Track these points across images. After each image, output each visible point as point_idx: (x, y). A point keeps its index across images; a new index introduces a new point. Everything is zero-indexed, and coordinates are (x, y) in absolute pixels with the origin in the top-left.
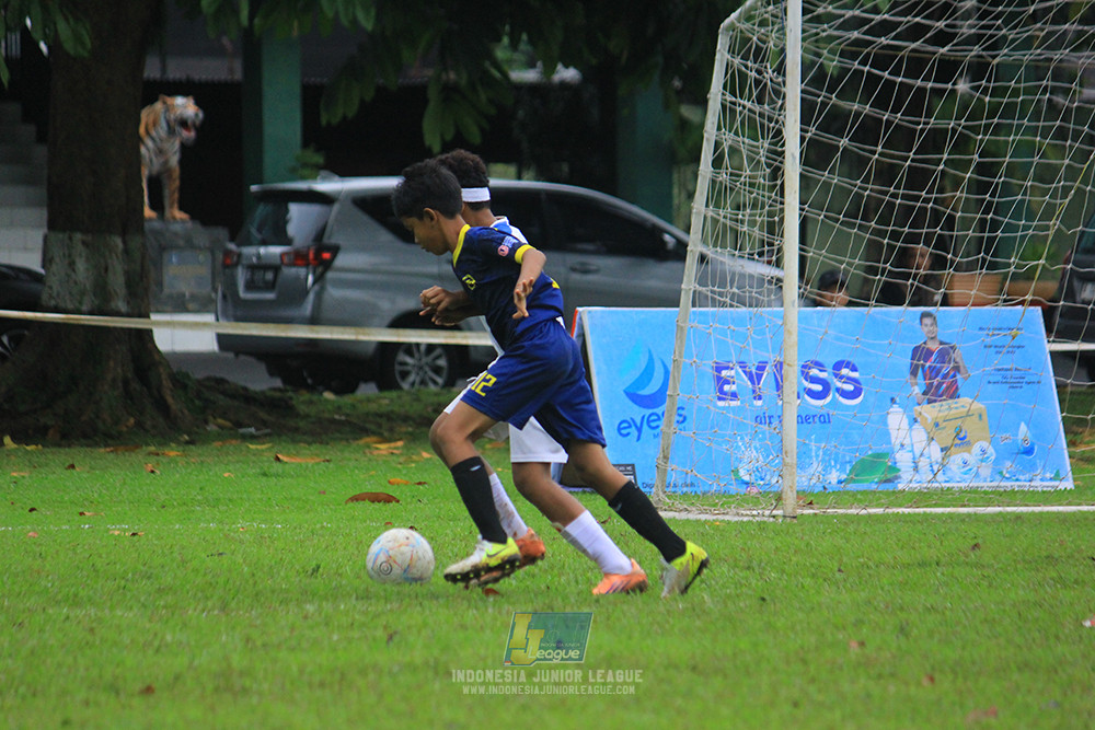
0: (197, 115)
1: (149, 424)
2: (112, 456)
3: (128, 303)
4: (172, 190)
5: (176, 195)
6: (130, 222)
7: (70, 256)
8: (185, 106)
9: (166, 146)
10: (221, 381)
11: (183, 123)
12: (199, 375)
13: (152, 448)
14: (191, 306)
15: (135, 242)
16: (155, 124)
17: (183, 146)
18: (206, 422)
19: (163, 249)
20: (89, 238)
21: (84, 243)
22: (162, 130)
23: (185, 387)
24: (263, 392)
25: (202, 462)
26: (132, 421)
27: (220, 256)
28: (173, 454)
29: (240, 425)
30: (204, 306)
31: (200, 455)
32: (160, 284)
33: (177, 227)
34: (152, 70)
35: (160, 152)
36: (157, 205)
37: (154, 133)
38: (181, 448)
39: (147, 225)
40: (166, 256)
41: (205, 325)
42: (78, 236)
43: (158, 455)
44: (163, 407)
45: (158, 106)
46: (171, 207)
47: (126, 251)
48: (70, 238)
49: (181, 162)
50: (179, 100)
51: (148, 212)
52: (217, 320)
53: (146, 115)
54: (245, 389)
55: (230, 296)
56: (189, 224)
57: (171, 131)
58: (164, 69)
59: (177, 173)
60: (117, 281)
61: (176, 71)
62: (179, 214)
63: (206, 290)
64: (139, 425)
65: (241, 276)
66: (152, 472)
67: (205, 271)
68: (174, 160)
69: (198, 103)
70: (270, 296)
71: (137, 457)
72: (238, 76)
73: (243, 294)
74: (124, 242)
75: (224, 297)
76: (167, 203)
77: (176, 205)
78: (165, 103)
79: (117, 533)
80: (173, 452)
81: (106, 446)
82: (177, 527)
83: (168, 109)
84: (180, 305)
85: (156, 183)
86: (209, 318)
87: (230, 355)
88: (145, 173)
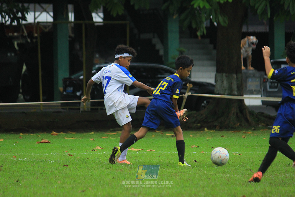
0: (256, 41)
1: (243, 125)
2: (233, 133)
3: (238, 92)
4: (249, 62)
5: (251, 63)
6: (238, 70)
7: (222, 80)
8: (253, 39)
9: (248, 50)
10: (263, 113)
11: (253, 43)
12: (256, 111)
13: (244, 131)
14: (255, 93)
15: (239, 75)
16: (245, 44)
17: (253, 50)
18: (259, 124)
19: (247, 77)
20: (227, 75)
21: (226, 76)
22: (247, 45)
23: (253, 115)
24: (274, 116)
25: (258, 135)
26: (239, 124)
27: (262, 79)
28: (250, 133)
29: (268, 125)
30: (258, 93)
31: (257, 133)
32: (246, 87)
33: (251, 72)
34: (244, 29)
35: (246, 51)
36: (245, 65)
37: (245, 46)
38: (252, 131)
39: (243, 71)
40: (248, 79)
41: (258, 98)
42: (224, 74)
43: (245, 133)
44: (247, 120)
45: (246, 39)
46: (249, 66)
47: (237, 78)
48: (222, 75)
49: (252, 54)
50: (252, 37)
51: (243, 68)
52: (262, 96)
53: (242, 42)
54: (269, 115)
55: (265, 90)
56: (254, 71)
57: (249, 46)
58: (248, 29)
59: (251, 57)
60: (235, 86)
61: (251, 29)
62: (251, 68)
63: (259, 88)
64: (241, 125)
65: (268, 85)
66: (244, 138)
67: (258, 83)
68: (250, 53)
69: (257, 38)
70: (276, 90)
71: (240, 134)
72: (268, 30)
73: (268, 89)
74: (237, 76)
75: (264, 90)
76: (248, 65)
77: (251, 65)
78: (247, 38)
79: (235, 154)
80: (250, 132)
81: (232, 131)
82: (251, 153)
83: (249, 40)
84: (252, 93)
85: (245, 60)
86: (259, 96)
87: (265, 106)
88: (242, 57)
